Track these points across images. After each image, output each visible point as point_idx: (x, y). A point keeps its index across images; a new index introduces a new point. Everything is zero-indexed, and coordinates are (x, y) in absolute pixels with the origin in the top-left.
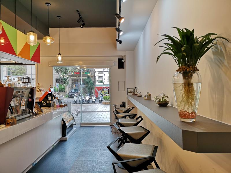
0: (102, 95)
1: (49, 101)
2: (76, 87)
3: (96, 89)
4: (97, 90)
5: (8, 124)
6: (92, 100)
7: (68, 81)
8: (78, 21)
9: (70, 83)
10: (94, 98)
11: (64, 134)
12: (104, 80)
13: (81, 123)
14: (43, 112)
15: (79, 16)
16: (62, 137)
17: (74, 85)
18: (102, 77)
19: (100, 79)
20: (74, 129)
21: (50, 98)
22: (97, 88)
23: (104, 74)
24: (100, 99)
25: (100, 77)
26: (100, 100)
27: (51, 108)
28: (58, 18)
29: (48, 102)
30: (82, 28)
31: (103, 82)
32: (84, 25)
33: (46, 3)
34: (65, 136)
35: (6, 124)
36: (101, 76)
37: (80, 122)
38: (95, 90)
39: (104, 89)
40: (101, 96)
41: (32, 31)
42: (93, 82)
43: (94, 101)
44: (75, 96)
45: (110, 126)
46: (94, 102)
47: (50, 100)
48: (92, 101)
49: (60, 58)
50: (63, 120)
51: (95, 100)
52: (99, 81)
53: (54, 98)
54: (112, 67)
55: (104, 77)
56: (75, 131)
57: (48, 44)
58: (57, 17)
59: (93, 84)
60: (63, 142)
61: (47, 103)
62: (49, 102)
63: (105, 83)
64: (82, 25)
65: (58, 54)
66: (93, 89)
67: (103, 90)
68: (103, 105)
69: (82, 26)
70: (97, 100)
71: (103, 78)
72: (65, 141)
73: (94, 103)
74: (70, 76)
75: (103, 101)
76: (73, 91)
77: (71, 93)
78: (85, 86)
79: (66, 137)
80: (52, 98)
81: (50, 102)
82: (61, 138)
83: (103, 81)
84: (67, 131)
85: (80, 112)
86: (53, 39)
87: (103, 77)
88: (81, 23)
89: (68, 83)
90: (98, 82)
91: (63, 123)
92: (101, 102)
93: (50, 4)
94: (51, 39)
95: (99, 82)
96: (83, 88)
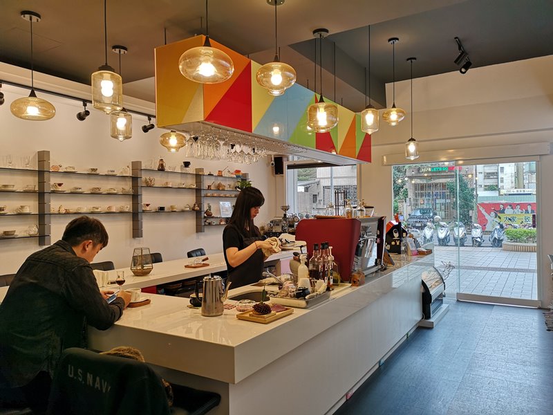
0: (502, 227)
1: (395, 241)
2: (424, 203)
3: (481, 209)
4: (483, 212)
5: (355, 282)
6: (473, 238)
7: (406, 189)
8: (455, 62)
9: (411, 195)
10: (477, 233)
11: (426, 313)
12: (500, 185)
13: (458, 294)
14: (393, 264)
15: (460, 49)
16: (423, 318)
17: (420, 201)
18: (496, 174)
19: (490, 182)
20: (444, 306)
21: (396, 235)
22: (483, 205)
24: (496, 236)
25: (488, 176)
26: (495, 238)
27: (402, 255)
28: (410, 61)
29: (393, 243)
30: (464, 73)
31: (499, 190)
32: (469, 66)
33: (390, 40)
34: (429, 317)
35: (352, 282)
36: (493, 174)
37: (457, 291)
38: (479, 211)
39: (504, 210)
40: (498, 227)
41: (369, 107)
42: (473, 189)
43: (479, 240)
44: (425, 226)
45: (540, 308)
46: (477, 244)
47: (398, 240)
48: (473, 241)
49: (412, 147)
50: (423, 283)
51: (481, 238)
52: (485, 186)
53: (404, 234)
54: (544, 157)
55: (500, 175)
56: (447, 311)
57: (393, 124)
58: (408, 60)
59: (472, 195)
60: (425, 331)
61: (391, 246)
62: (396, 243)
63: (503, 192)
64: (464, 67)
65: (409, 140)
66: (473, 210)
67: (503, 212)
68: (506, 254)
69: (463, 70)
70: (486, 237)
71: (497, 178)
72: (430, 328)
73: (479, 246)
74: (411, 178)
75: (503, 242)
76: (418, 214)
77: (414, 218)
78: (448, 201)
79: (431, 320)
80: (400, 236)
81: (398, 244)
82: (420, 321)
83: (497, 186)
84: (432, 307)
85: (454, 267)
86: (403, 112)
87: (497, 176)
88: (463, 63)
89: (406, 195)
90: (482, 189)
91: (422, 290)
92: (497, 243)
93: (397, 39)
94: (398, 112)
95: (486, 190)
96: (443, 207)
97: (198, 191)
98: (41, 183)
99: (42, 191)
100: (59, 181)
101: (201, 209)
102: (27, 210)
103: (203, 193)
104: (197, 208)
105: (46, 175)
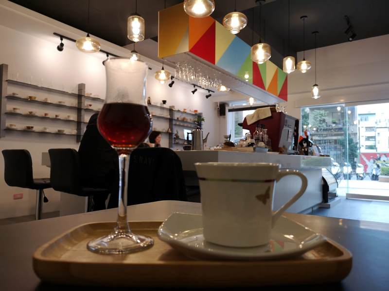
1: (304, 148)
4: (365, 159)
6: (357, 174)
8: (346, 32)
11: (325, 199)
13: (347, 195)
15: (348, 24)
16: (322, 202)
18: (374, 137)
21: (305, 145)
22: (365, 155)
23: (379, 133)
24: (374, 173)
26: (374, 175)
29: (303, 150)
30: (351, 41)
31: (376, 149)
32: (354, 37)
33: (301, 18)
34: (327, 202)
36: (372, 137)
38: (362, 159)
39: (380, 157)
40: (376, 167)
41: (289, 55)
42: (357, 143)
43: (361, 175)
46: (360, 178)
47: (306, 148)
48: (357, 176)
49: (316, 90)
50: (323, 179)
51: (363, 174)
52: (367, 146)
53: (311, 144)
55: (378, 138)
57: (303, 71)
58: (313, 33)
59: (357, 147)
64: (351, 37)
65: (314, 86)
66: (357, 158)
69: (351, 39)
72: (328, 208)
73: (362, 180)
75: (379, 177)
78: (339, 152)
80: (308, 146)
81: (306, 150)
82: (320, 204)
83: (375, 146)
86: (310, 63)
87: (375, 139)
88: (351, 34)
90: (365, 148)
93: (306, 17)
94: (307, 63)
97: (171, 120)
98: (80, 103)
99: (79, 107)
100: (90, 103)
101: (172, 131)
102: (71, 119)
103: (174, 122)
104: (170, 131)
105: (83, 98)
